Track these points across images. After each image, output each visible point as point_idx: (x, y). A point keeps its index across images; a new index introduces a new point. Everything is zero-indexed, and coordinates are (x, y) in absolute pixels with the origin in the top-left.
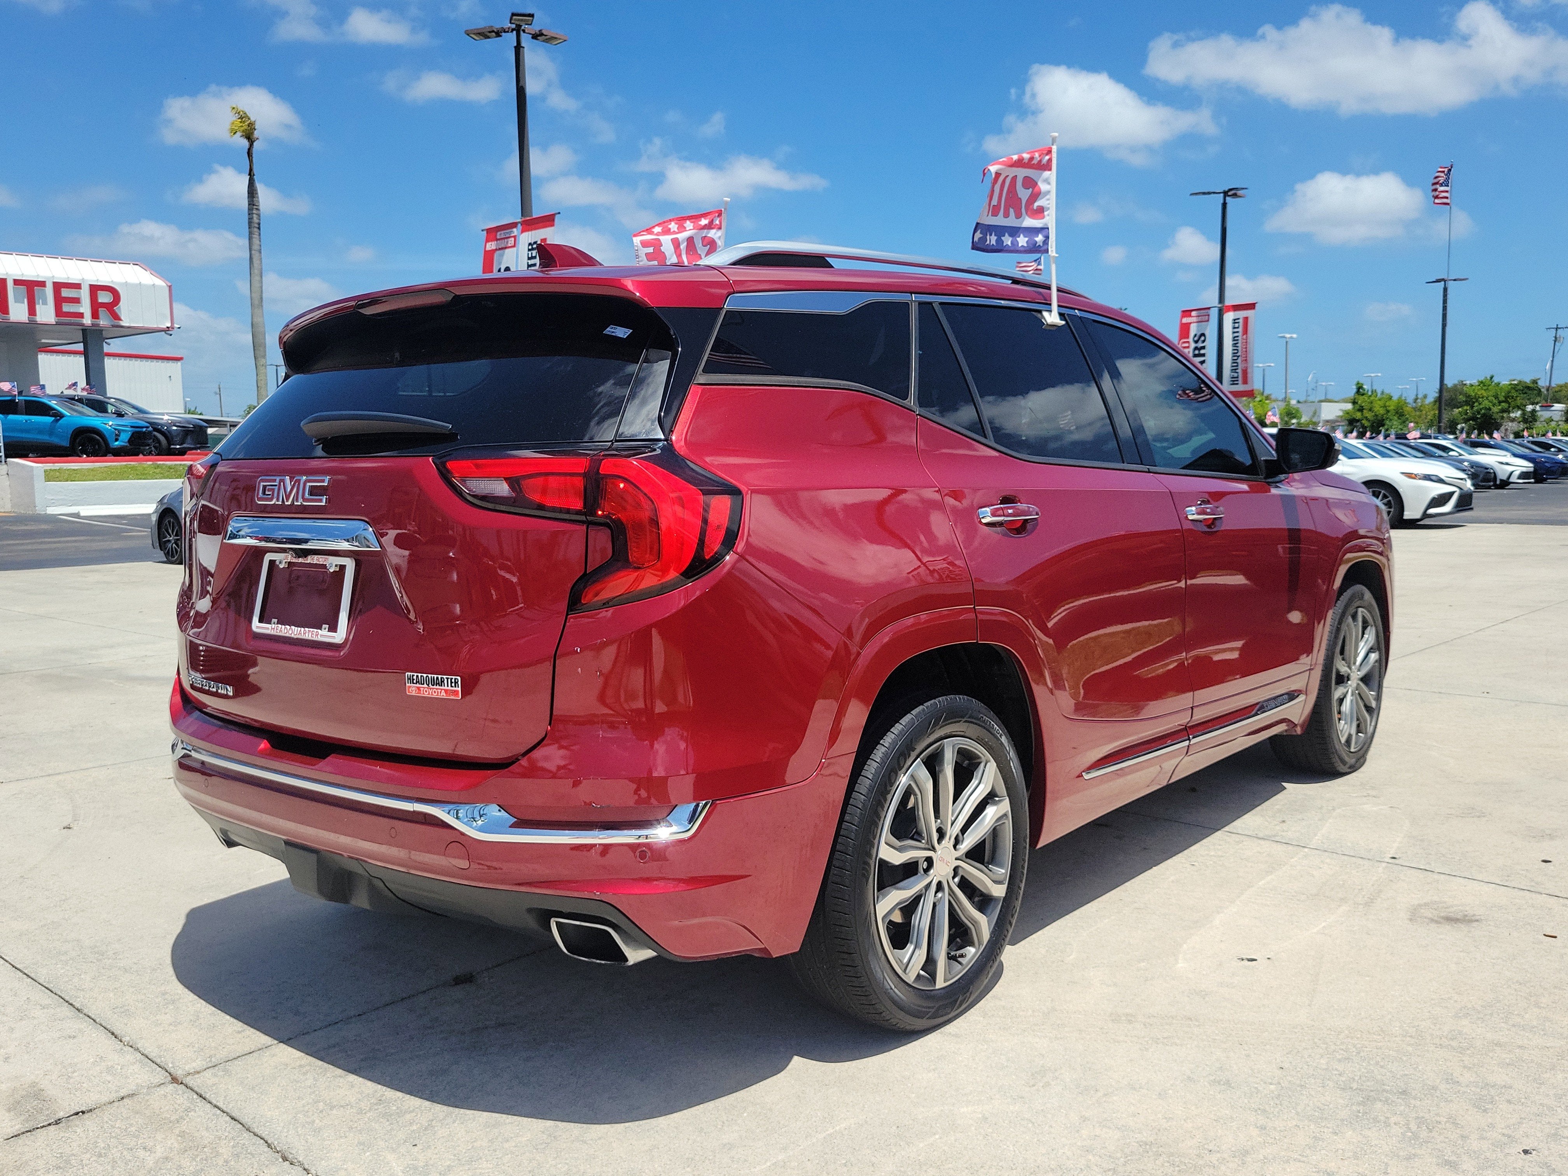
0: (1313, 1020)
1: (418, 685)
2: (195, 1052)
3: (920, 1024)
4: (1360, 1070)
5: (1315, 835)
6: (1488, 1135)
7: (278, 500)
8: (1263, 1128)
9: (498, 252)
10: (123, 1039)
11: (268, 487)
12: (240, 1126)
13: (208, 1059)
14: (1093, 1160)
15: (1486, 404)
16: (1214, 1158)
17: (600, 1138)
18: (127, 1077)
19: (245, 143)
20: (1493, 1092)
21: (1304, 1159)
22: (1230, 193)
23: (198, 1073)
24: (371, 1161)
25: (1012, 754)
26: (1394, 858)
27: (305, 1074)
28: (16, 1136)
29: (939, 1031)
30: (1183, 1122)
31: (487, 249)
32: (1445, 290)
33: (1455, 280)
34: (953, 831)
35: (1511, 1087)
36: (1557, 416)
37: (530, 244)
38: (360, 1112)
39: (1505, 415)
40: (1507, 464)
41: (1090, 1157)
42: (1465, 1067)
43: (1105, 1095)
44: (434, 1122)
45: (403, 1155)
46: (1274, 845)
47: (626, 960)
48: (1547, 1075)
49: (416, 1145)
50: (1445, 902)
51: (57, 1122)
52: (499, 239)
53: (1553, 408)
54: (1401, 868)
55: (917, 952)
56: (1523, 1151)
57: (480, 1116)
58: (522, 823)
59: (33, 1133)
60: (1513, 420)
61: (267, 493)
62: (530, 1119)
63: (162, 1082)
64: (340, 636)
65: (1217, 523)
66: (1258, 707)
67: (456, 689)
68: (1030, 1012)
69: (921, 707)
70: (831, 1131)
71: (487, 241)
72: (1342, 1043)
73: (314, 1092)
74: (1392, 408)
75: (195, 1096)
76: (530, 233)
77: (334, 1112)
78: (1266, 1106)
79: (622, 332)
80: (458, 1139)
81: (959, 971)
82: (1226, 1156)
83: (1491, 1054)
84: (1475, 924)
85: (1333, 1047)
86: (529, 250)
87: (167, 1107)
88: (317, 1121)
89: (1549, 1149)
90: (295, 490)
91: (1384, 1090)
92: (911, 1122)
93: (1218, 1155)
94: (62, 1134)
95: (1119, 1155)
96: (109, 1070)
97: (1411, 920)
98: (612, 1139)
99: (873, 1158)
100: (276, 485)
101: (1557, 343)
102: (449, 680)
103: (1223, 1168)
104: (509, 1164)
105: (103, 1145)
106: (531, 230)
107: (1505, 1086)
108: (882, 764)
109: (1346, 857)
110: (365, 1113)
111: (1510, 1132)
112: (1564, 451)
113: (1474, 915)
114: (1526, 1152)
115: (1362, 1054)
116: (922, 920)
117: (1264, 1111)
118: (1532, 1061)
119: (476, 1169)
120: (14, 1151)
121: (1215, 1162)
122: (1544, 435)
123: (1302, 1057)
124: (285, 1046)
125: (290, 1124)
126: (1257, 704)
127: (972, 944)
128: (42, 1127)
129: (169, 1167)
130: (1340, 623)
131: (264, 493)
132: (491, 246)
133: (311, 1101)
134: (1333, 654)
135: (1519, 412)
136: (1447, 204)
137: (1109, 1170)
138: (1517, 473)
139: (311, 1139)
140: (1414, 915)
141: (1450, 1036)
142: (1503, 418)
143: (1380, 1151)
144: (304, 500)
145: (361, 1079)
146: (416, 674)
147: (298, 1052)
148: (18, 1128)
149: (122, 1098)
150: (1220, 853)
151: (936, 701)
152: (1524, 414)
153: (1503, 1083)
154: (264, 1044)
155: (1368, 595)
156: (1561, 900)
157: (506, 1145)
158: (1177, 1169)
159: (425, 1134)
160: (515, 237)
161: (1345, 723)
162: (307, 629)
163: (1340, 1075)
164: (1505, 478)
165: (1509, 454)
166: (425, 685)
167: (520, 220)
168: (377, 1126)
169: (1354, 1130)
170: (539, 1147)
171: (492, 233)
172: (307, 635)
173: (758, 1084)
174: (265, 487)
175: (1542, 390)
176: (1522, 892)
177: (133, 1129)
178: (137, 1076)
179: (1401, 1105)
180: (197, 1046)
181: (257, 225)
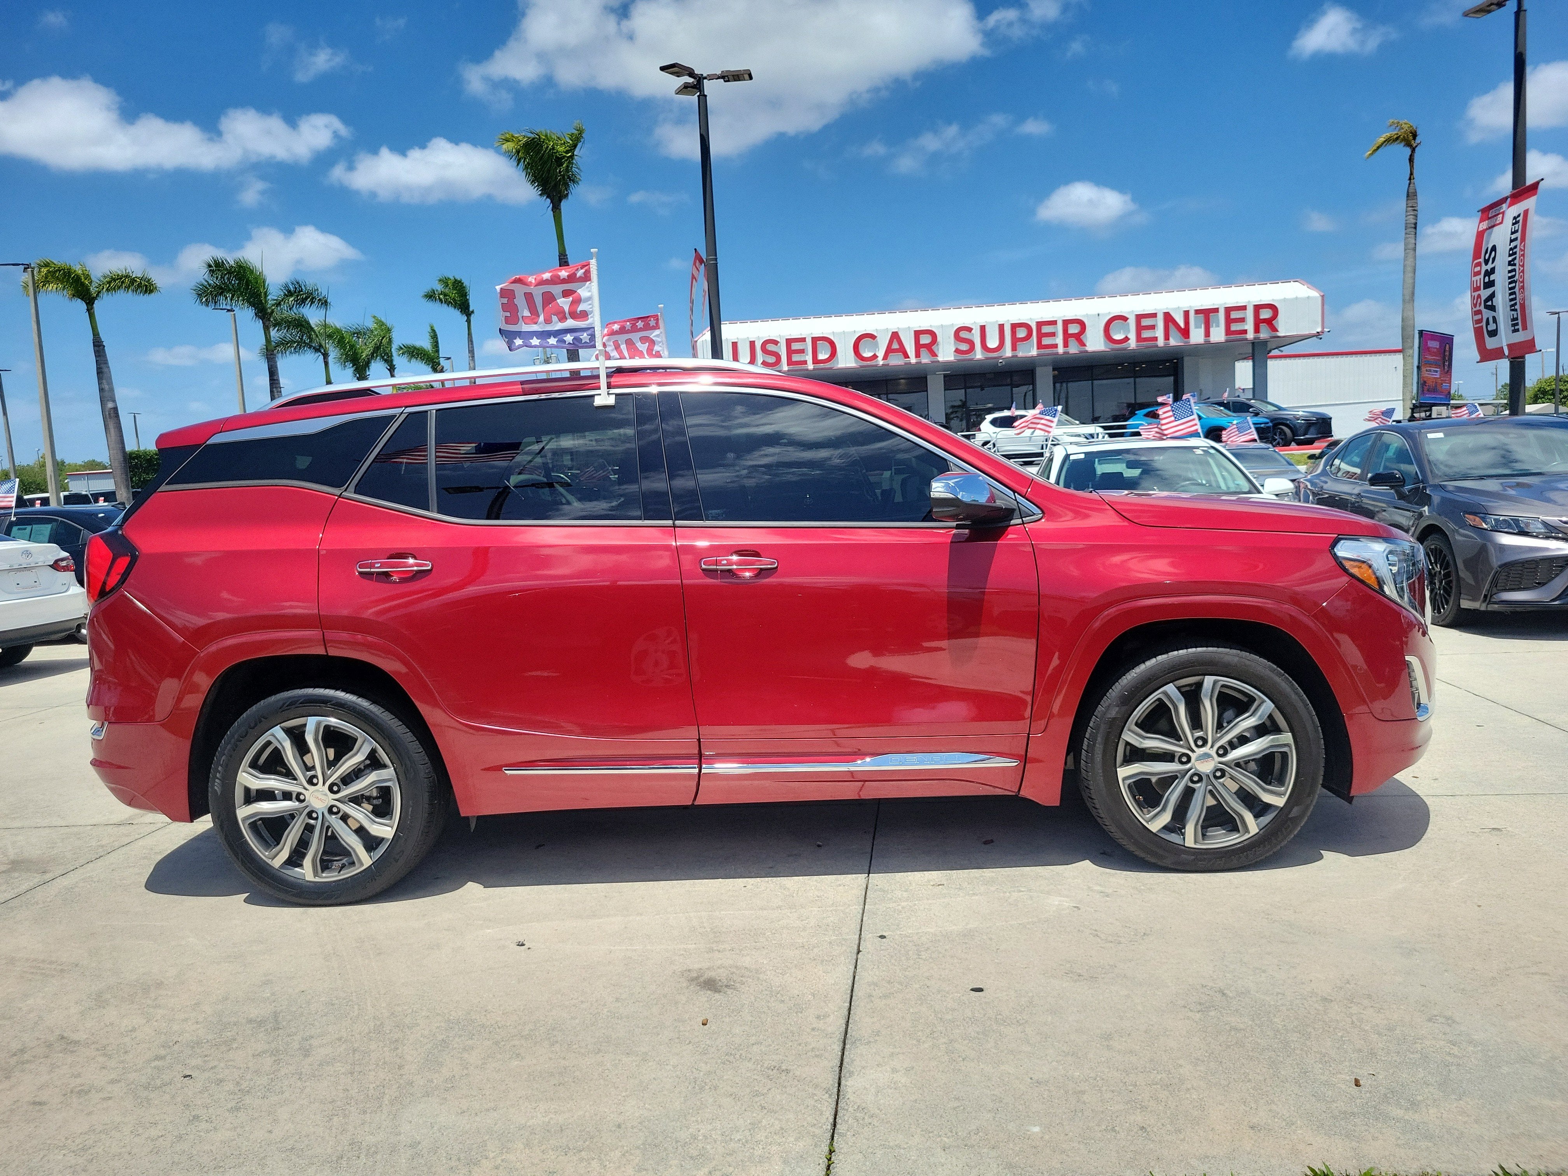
9: (1488, 231)
31: (1480, 230)
37: (1514, 218)
52: (1491, 218)
76: (1516, 205)
86: (1513, 224)
106: (1518, 202)
116: (292, 831)
132: (1484, 226)
160: (1504, 212)
167: (1511, 194)
171: (1486, 212)
181: (1413, 226)
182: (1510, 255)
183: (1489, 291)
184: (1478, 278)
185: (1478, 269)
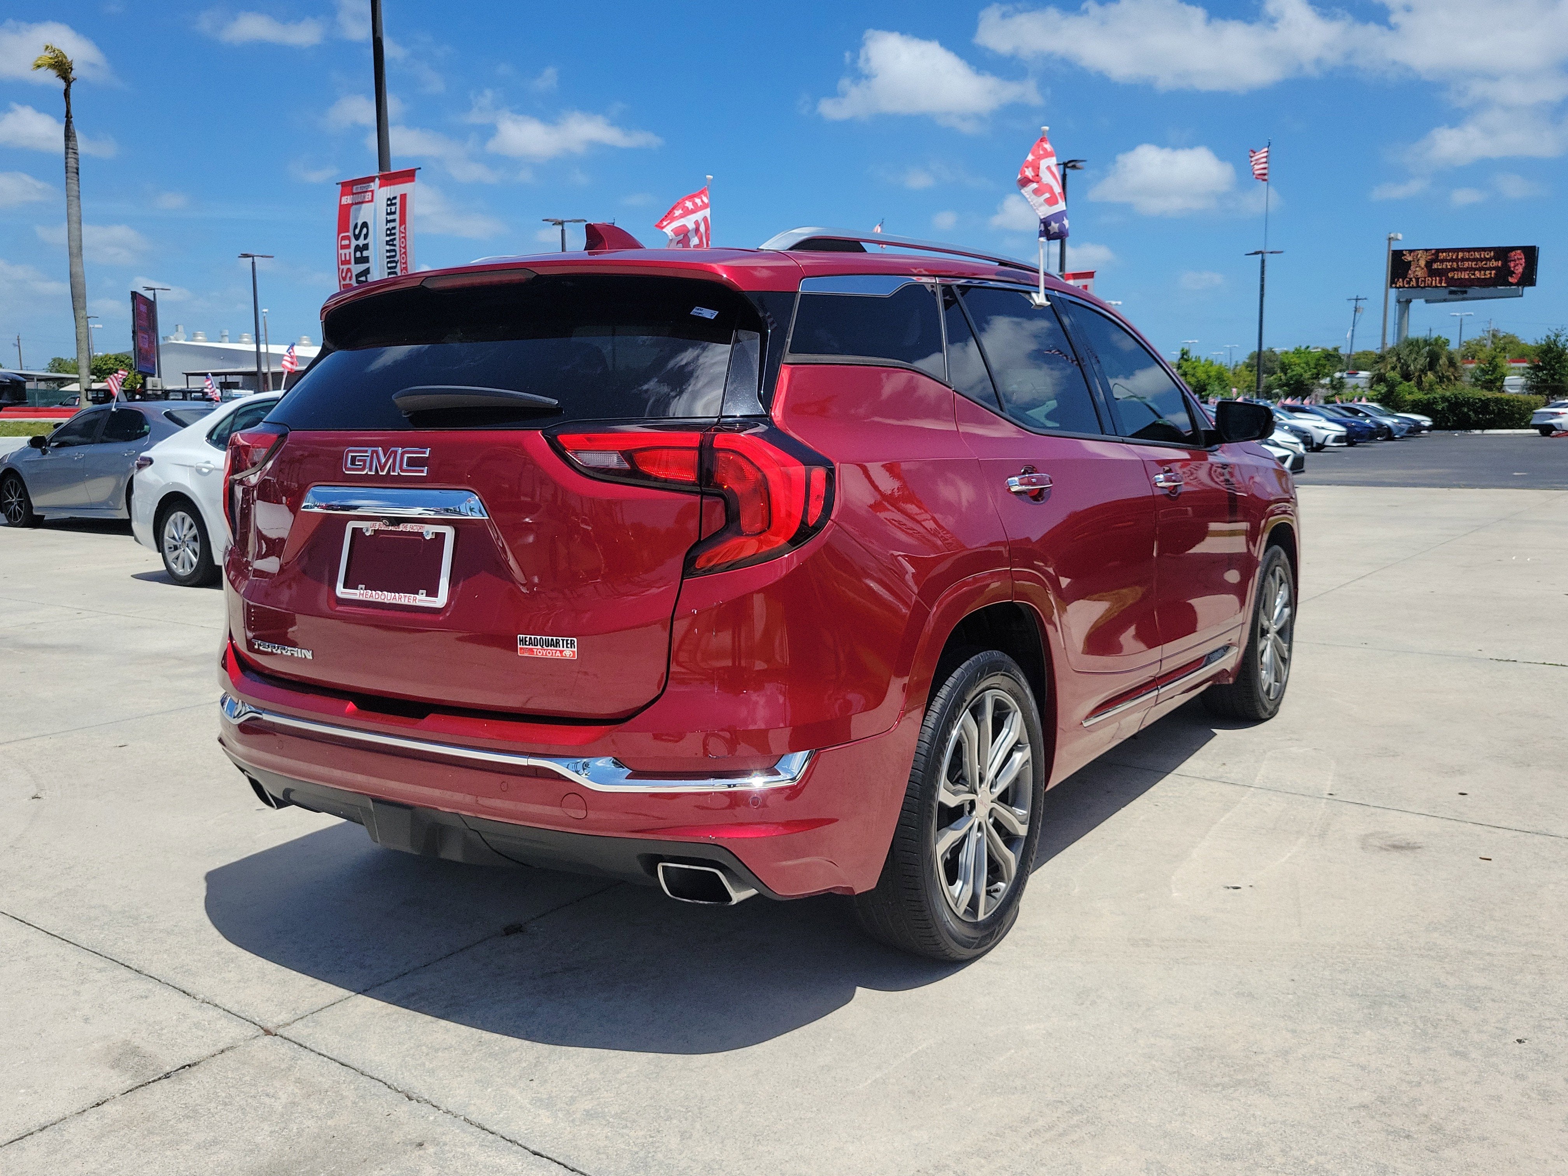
0: (1306, 938)
1: (531, 647)
2: (277, 1005)
3: (967, 953)
4: (1360, 979)
5: (1256, 776)
6: (1485, 1028)
7: (371, 470)
8: (1294, 1031)
9: (354, 207)
10: (197, 997)
11: (358, 458)
12: (352, 1071)
13: (293, 1012)
14: (1157, 1065)
15: (1298, 370)
16: (1261, 1058)
17: (705, 1067)
18: (218, 1032)
19: (62, 84)
20: (1477, 993)
21: (1336, 1056)
22: (1070, 165)
23: (288, 1024)
24: (495, 1096)
25: (1033, 704)
26: (1331, 794)
27: (396, 1021)
28: (131, 1091)
29: (980, 960)
30: (1223, 1029)
31: (342, 203)
32: (1263, 261)
33: (1271, 252)
34: (990, 775)
35: (1491, 988)
36: (1363, 383)
37: (389, 199)
38: (465, 1053)
39: (1315, 381)
40: (1323, 428)
41: (1154, 1062)
42: (1447, 973)
43: (1149, 1009)
44: (541, 1059)
45: (524, 1089)
46: (1223, 785)
47: (730, 899)
48: (1518, 977)
49: (532, 1080)
50: (1387, 832)
51: (167, 1076)
52: (356, 193)
53: (1358, 376)
54: (1340, 803)
55: (965, 886)
56: (1517, 1040)
57: (583, 1052)
58: (637, 775)
59: (147, 1087)
60: (1323, 386)
61: (357, 463)
62: (632, 1053)
63: (256, 1034)
64: (441, 600)
65: (1179, 488)
66: (1206, 658)
67: (573, 649)
68: (1056, 941)
69: (967, 662)
70: (915, 1051)
71: (342, 194)
72: (1338, 957)
73: (412, 1037)
74: (1213, 373)
75: (296, 1046)
76: (389, 187)
77: (440, 1054)
78: (1291, 1013)
79: (709, 314)
80: (571, 1073)
81: (996, 905)
82: (1270, 1056)
83: (1466, 961)
84: (1419, 850)
85: (1331, 961)
86: (388, 205)
87: (272, 1058)
88: (427, 1063)
89: (1538, 1038)
90: (391, 461)
91: (1386, 995)
92: (984, 1040)
93: (1263, 1056)
94: (177, 1087)
95: (1178, 1060)
96: (197, 1025)
97: (1363, 848)
98: (716, 1067)
99: (962, 1073)
100: (368, 456)
101: (1357, 314)
102: (565, 642)
103: (1271, 1066)
104: (629, 1093)
105: (224, 1095)
106: (390, 185)
107: (1486, 988)
108: (941, 714)
109: (1289, 795)
110: (471, 1054)
111: (1501, 1025)
112: (1370, 416)
113: (1415, 843)
114: (1520, 1041)
115: (1358, 966)
116: (967, 857)
117: (1290, 1017)
118: (1502, 966)
119: (598, 1098)
120: (135, 1104)
121: (1262, 1062)
122: (1351, 401)
123: (1307, 970)
124: (364, 997)
125: (401, 1066)
126: (1204, 656)
127: (1002, 880)
128: (154, 1081)
129: (300, 1111)
130: (1264, 581)
131: (353, 463)
132: (348, 200)
133: (412, 1045)
134: (1259, 608)
135: (1328, 379)
136: (1266, 180)
137: (1174, 1072)
138: (1332, 437)
139: (428, 1080)
140: (1364, 843)
141: (1427, 947)
142: (1313, 384)
143: (1398, 1046)
144: (402, 470)
145: (452, 1024)
146: (529, 636)
147: (380, 1002)
148: (129, 1084)
149: (222, 1051)
150: (1177, 795)
151: (979, 655)
152: (1332, 381)
153: (1484, 985)
154: (342, 996)
155: (1283, 555)
156: (1486, 828)
157: (619, 1076)
158: (1232, 1069)
159: (537, 1070)
160: (372, 191)
161: (1267, 673)
162: (402, 594)
163: (1345, 984)
164: (1320, 441)
165: (1323, 419)
166: (539, 647)
167: (378, 174)
168: (487, 1064)
169: (1371, 1029)
170: (650, 1076)
171: (347, 187)
172: (403, 600)
173: (833, 1013)
174: (353, 458)
175: (1342, 358)
176: (1449, 821)
177: (247, 1078)
178: (228, 1030)
179: (1404, 1007)
180: (275, 1000)
181: (75, 171)
182: (387, 235)
183: (362, 267)
184: (347, 251)
185: (346, 242)
